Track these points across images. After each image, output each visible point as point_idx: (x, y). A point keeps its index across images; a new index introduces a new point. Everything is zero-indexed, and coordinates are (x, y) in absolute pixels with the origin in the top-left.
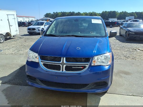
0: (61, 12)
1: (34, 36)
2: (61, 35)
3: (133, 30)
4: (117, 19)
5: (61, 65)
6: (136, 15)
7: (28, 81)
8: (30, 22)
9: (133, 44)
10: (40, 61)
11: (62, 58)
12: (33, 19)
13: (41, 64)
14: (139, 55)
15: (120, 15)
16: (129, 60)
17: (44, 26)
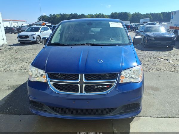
0: (60, 14)
1: (28, 46)
2: (71, 43)
3: (152, 35)
4: (129, 22)
5: (78, 84)
6: (151, 17)
7: (31, 109)
8: (20, 27)
9: (153, 52)
10: (49, 80)
11: (80, 75)
12: (24, 24)
13: (51, 84)
14: (163, 65)
15: (132, 17)
16: (153, 71)
17: (40, 32)
